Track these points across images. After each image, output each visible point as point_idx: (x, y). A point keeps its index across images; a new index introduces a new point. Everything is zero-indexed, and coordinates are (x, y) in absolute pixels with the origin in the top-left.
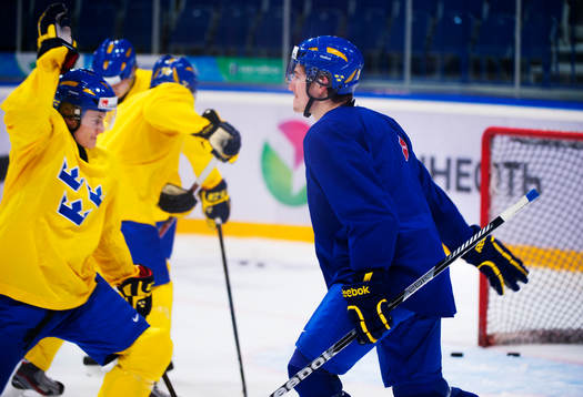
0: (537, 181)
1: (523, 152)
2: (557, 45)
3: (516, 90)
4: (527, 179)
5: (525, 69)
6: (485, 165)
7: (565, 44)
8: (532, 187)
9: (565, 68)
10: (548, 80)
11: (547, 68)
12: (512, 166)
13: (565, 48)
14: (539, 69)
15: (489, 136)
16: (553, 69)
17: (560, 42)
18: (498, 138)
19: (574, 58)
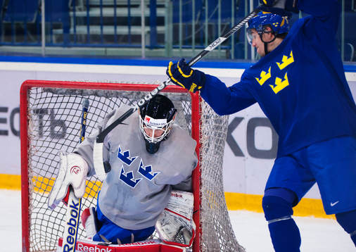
0: (61, 123)
1: (54, 100)
2: (74, 10)
3: (43, 50)
4: (54, 123)
5: (49, 32)
7: (80, 10)
8: (57, 129)
9: (82, 30)
10: (68, 40)
11: (67, 29)
12: (41, 112)
13: (81, 14)
14: (60, 31)
15: (26, 89)
16: (72, 30)
17: (77, 8)
18: (33, 91)
19: (88, 21)
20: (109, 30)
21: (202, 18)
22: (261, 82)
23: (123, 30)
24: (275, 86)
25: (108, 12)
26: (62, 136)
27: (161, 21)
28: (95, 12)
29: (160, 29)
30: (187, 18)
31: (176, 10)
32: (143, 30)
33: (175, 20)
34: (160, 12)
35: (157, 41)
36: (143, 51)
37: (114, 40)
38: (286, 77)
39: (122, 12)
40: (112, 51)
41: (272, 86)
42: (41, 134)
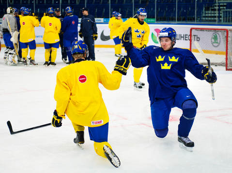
0: (199, 38)
3: (196, 23)
4: (197, 38)
5: (197, 19)
6: (191, 35)
9: (204, 19)
10: (201, 20)
12: (195, 36)
13: (204, 15)
14: (199, 19)
15: (191, 29)
18: (193, 30)
19: (205, 17)
20: (210, 19)
21: (229, 17)
22: (158, 60)
23: (213, 19)
24: (163, 65)
25: (210, 15)
26: (198, 41)
27: (221, 17)
28: (207, 15)
29: (220, 19)
30: (226, 17)
31: (224, 15)
32: (217, 19)
33: (224, 17)
34: (221, 15)
35: (220, 21)
36: (217, 23)
37: (210, 21)
38: (170, 65)
39: (213, 15)
40: (210, 23)
41: (162, 65)
42: (194, 40)
